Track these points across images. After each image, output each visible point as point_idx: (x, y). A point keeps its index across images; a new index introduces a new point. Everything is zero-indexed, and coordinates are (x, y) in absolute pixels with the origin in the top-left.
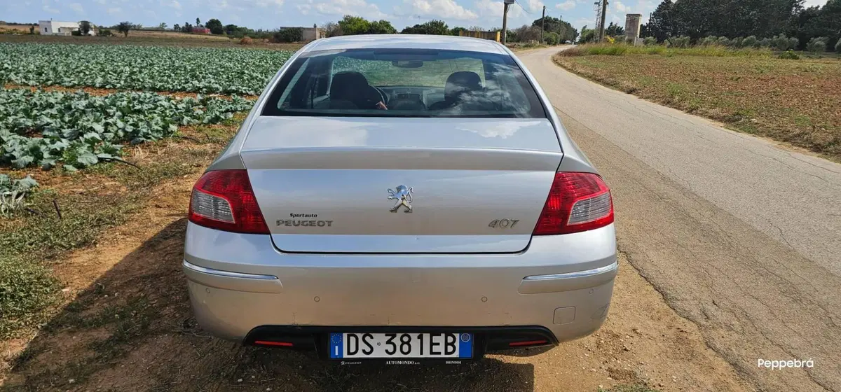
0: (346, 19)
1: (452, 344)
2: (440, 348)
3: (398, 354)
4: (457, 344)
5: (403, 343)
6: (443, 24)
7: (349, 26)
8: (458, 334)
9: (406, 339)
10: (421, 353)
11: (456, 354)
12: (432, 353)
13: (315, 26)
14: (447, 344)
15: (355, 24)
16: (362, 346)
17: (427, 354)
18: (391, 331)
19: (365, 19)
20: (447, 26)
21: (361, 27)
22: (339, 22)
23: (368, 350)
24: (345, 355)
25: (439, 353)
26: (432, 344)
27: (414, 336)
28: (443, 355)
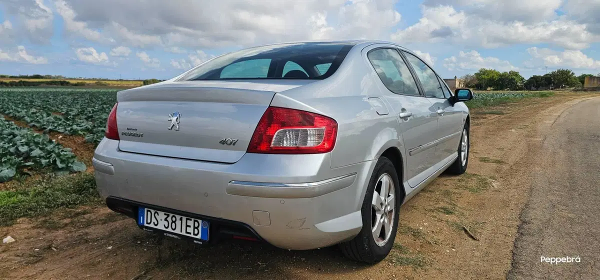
0: (481, 71)
1: (197, 228)
2: (190, 230)
3: (169, 230)
4: (200, 228)
5: (173, 222)
6: (569, 72)
7: (483, 76)
8: (201, 221)
9: (174, 219)
10: (181, 232)
11: (199, 237)
12: (187, 232)
13: (456, 78)
14: (195, 228)
15: (488, 75)
16: (154, 220)
17: (184, 233)
18: (167, 211)
19: (497, 71)
20: (573, 74)
21: (493, 77)
22: (475, 74)
23: (156, 223)
24: (146, 225)
25: (190, 233)
26: (187, 226)
27: (178, 217)
28: (192, 235)
